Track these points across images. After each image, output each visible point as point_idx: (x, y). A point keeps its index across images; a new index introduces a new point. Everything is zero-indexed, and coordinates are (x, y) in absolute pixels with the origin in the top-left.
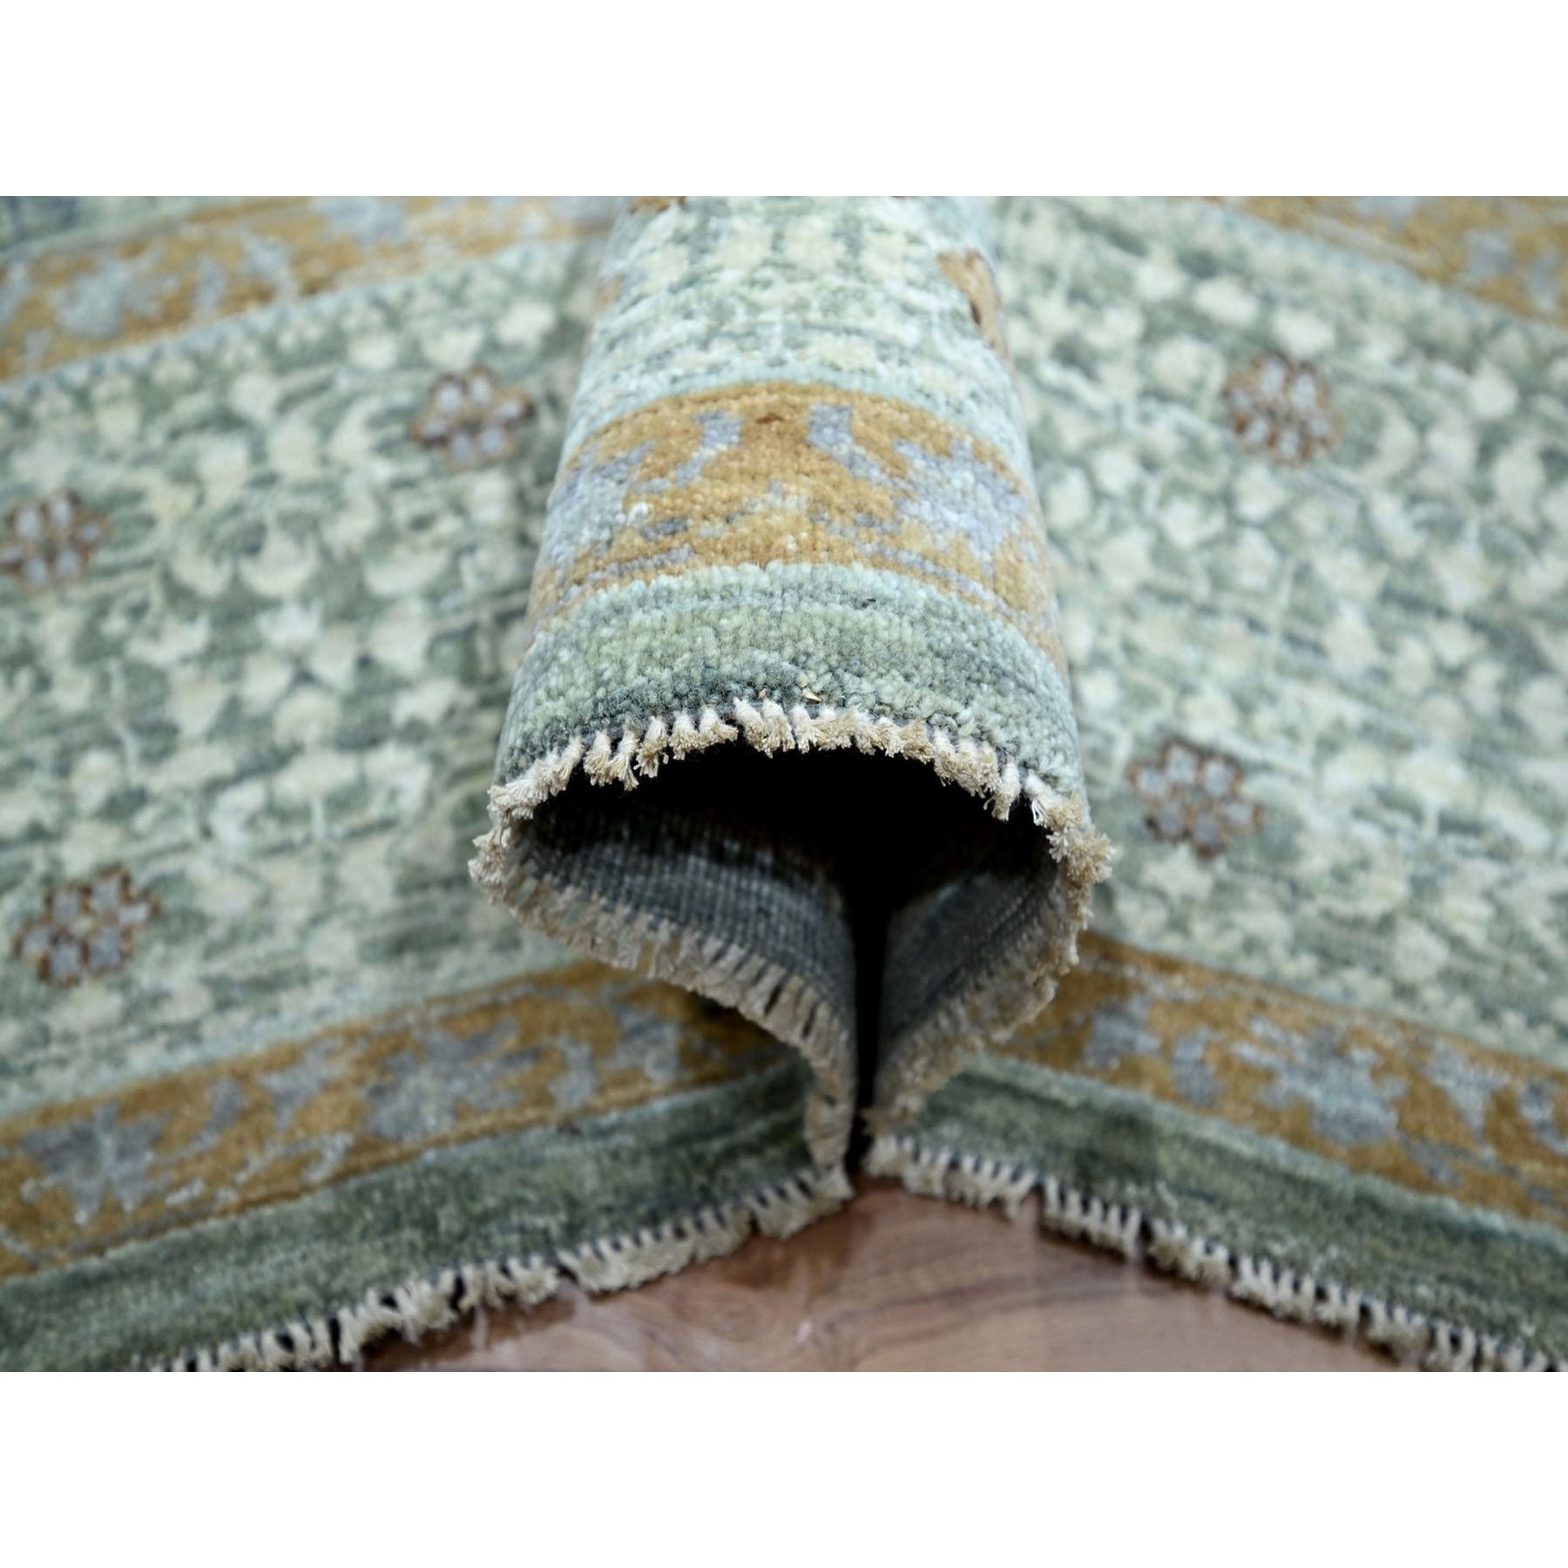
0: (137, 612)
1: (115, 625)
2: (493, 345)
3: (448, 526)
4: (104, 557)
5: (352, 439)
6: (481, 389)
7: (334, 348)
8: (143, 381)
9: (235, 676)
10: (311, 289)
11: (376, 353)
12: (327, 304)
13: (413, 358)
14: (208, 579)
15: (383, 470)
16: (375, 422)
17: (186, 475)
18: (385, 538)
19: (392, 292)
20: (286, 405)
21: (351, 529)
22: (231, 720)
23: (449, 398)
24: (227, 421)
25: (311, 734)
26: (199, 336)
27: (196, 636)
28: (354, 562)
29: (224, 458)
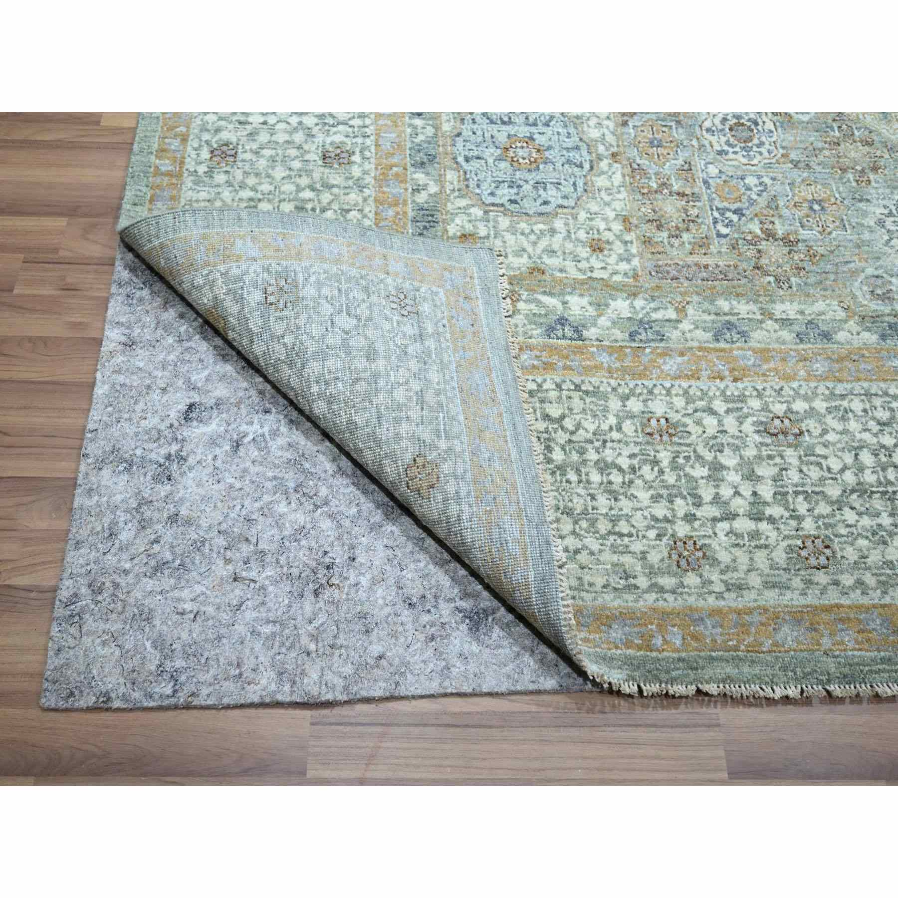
0: (687, 458)
1: (681, 461)
2: (790, 410)
3: (778, 460)
4: (675, 439)
5: (748, 427)
6: (786, 421)
7: (742, 398)
8: (686, 392)
9: (717, 486)
10: (735, 380)
11: (755, 403)
12: (740, 385)
13: (765, 408)
14: (709, 456)
15: (758, 438)
16: (754, 424)
17: (699, 423)
18: (759, 458)
19: (760, 387)
20: (728, 411)
21: (749, 453)
22: (717, 499)
23: (777, 422)
24: (712, 412)
25: (741, 511)
26: (702, 385)
27: (705, 471)
28: (750, 463)
29: (710, 422)
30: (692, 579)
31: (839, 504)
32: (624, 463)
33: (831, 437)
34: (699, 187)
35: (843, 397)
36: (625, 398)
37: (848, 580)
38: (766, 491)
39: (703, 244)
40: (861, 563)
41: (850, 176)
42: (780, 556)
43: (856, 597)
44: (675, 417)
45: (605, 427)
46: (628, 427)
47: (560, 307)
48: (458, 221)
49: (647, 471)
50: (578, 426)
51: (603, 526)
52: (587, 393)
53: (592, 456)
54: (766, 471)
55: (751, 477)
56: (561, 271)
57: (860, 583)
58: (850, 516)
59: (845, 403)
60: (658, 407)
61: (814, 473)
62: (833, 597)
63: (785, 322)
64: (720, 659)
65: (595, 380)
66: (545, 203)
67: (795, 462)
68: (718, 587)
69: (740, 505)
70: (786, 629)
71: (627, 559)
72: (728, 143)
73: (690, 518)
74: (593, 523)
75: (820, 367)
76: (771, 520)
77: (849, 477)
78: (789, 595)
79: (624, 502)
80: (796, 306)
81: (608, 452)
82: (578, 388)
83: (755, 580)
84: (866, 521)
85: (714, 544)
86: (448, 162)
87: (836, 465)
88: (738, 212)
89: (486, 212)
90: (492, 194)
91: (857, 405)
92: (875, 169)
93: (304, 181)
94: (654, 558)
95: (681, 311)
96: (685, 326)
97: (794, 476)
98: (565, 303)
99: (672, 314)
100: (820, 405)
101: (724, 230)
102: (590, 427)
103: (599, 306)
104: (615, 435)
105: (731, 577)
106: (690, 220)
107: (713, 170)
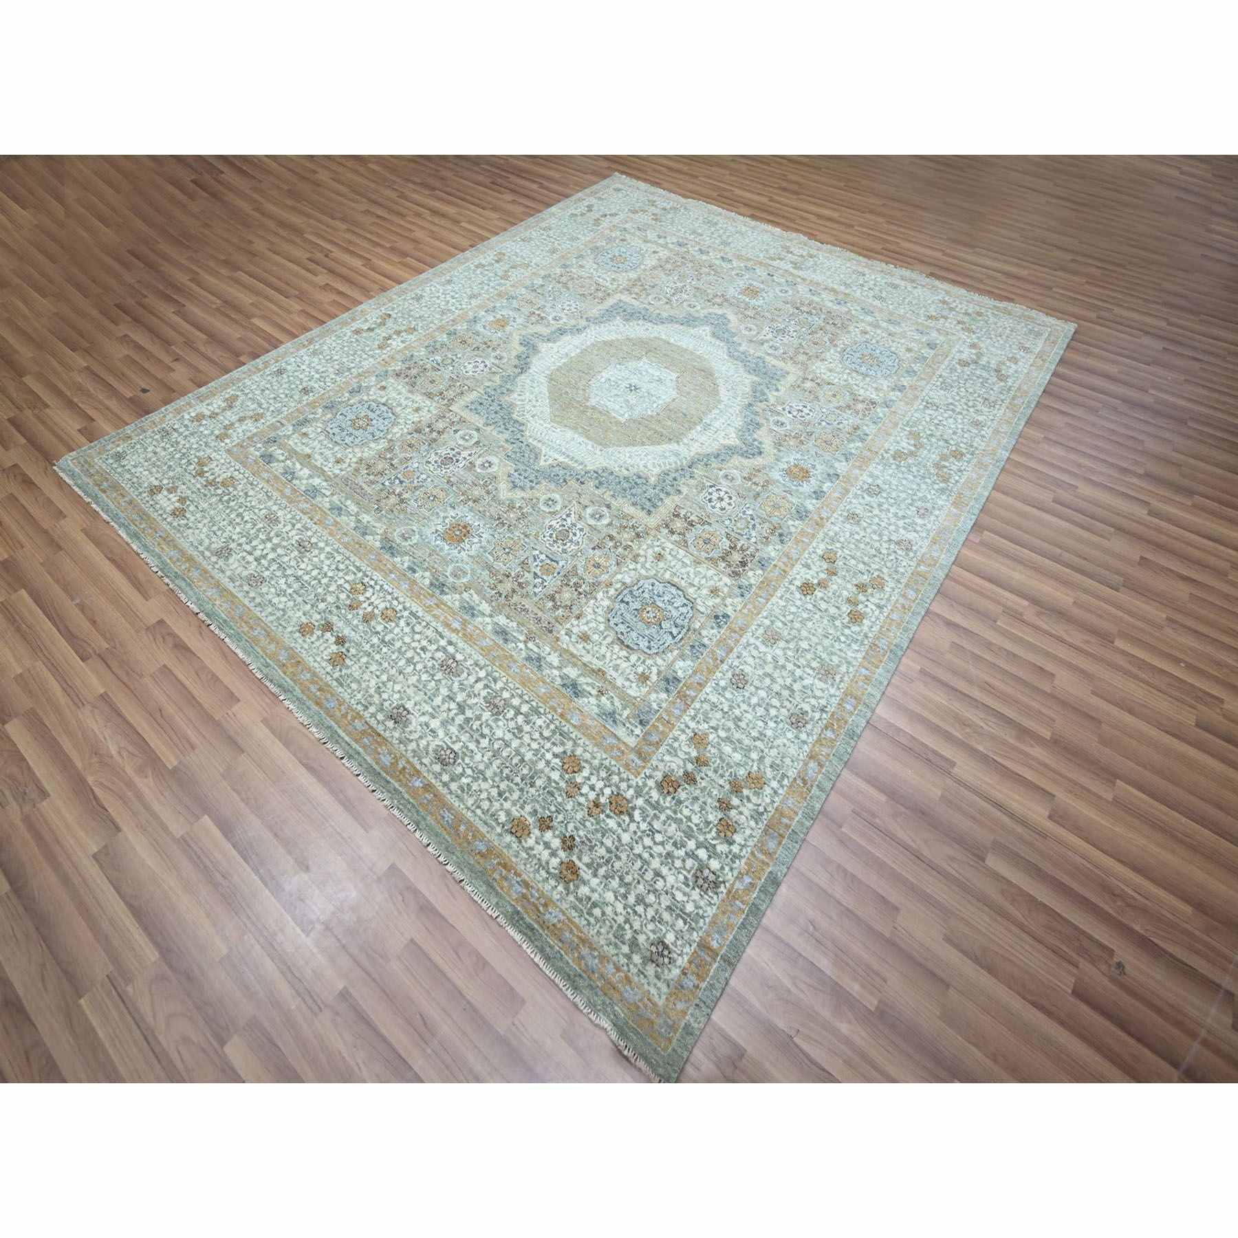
0: (265, 531)
1: (263, 530)
3: (289, 552)
4: (271, 524)
5: (297, 538)
6: (310, 545)
7: (307, 529)
8: (295, 515)
9: (260, 544)
10: (315, 523)
11: (309, 533)
12: (314, 525)
13: (310, 537)
14: (272, 534)
15: (294, 542)
16: (300, 538)
17: (284, 526)
18: (285, 547)
19: (318, 530)
20: (298, 529)
21: (284, 543)
22: (255, 547)
23: (307, 543)
24: (294, 526)
25: (255, 555)
26: (303, 516)
27: (264, 537)
28: (280, 546)
29: (289, 527)
30: (214, 559)
31: (285, 576)
32: (246, 518)
33: (315, 559)
34: (401, 468)
35: (338, 552)
36: (275, 504)
37: (252, 595)
38: (271, 556)
39: (372, 482)
40: (261, 595)
41: (462, 498)
42: (245, 573)
43: (246, 602)
44: (281, 519)
45: (257, 507)
46: (264, 511)
47: (299, 469)
48: (310, 429)
49: (249, 526)
50: (251, 501)
51: (215, 528)
52: (267, 495)
53: (241, 510)
54: (280, 551)
55: (274, 550)
56: (316, 460)
57: (254, 598)
58: (283, 580)
59: (336, 555)
60: (280, 513)
61: (293, 563)
62: (240, 595)
63: (359, 521)
65: (274, 494)
66: (343, 440)
67: (292, 555)
68: (217, 566)
69: (258, 553)
70: (214, 590)
71: (207, 541)
72: (436, 462)
73: (240, 545)
74: (213, 525)
75: (346, 539)
76: (259, 564)
77: (300, 573)
78: (231, 584)
79: (230, 528)
80: (370, 519)
81: (247, 513)
82: (267, 492)
83: (228, 573)
84: (284, 587)
85: (234, 556)
86: (334, 412)
87: (303, 566)
88: (401, 482)
89: (322, 432)
90: (332, 428)
91: (339, 558)
92: (474, 501)
93: (287, 392)
94: (213, 546)
95: (332, 495)
96: (327, 500)
97: (286, 559)
98: (301, 469)
99: (328, 493)
100: (328, 549)
101: (387, 483)
102: (253, 503)
103: (311, 476)
104: (256, 511)
105: (224, 567)
106: (381, 474)
107: (416, 465)
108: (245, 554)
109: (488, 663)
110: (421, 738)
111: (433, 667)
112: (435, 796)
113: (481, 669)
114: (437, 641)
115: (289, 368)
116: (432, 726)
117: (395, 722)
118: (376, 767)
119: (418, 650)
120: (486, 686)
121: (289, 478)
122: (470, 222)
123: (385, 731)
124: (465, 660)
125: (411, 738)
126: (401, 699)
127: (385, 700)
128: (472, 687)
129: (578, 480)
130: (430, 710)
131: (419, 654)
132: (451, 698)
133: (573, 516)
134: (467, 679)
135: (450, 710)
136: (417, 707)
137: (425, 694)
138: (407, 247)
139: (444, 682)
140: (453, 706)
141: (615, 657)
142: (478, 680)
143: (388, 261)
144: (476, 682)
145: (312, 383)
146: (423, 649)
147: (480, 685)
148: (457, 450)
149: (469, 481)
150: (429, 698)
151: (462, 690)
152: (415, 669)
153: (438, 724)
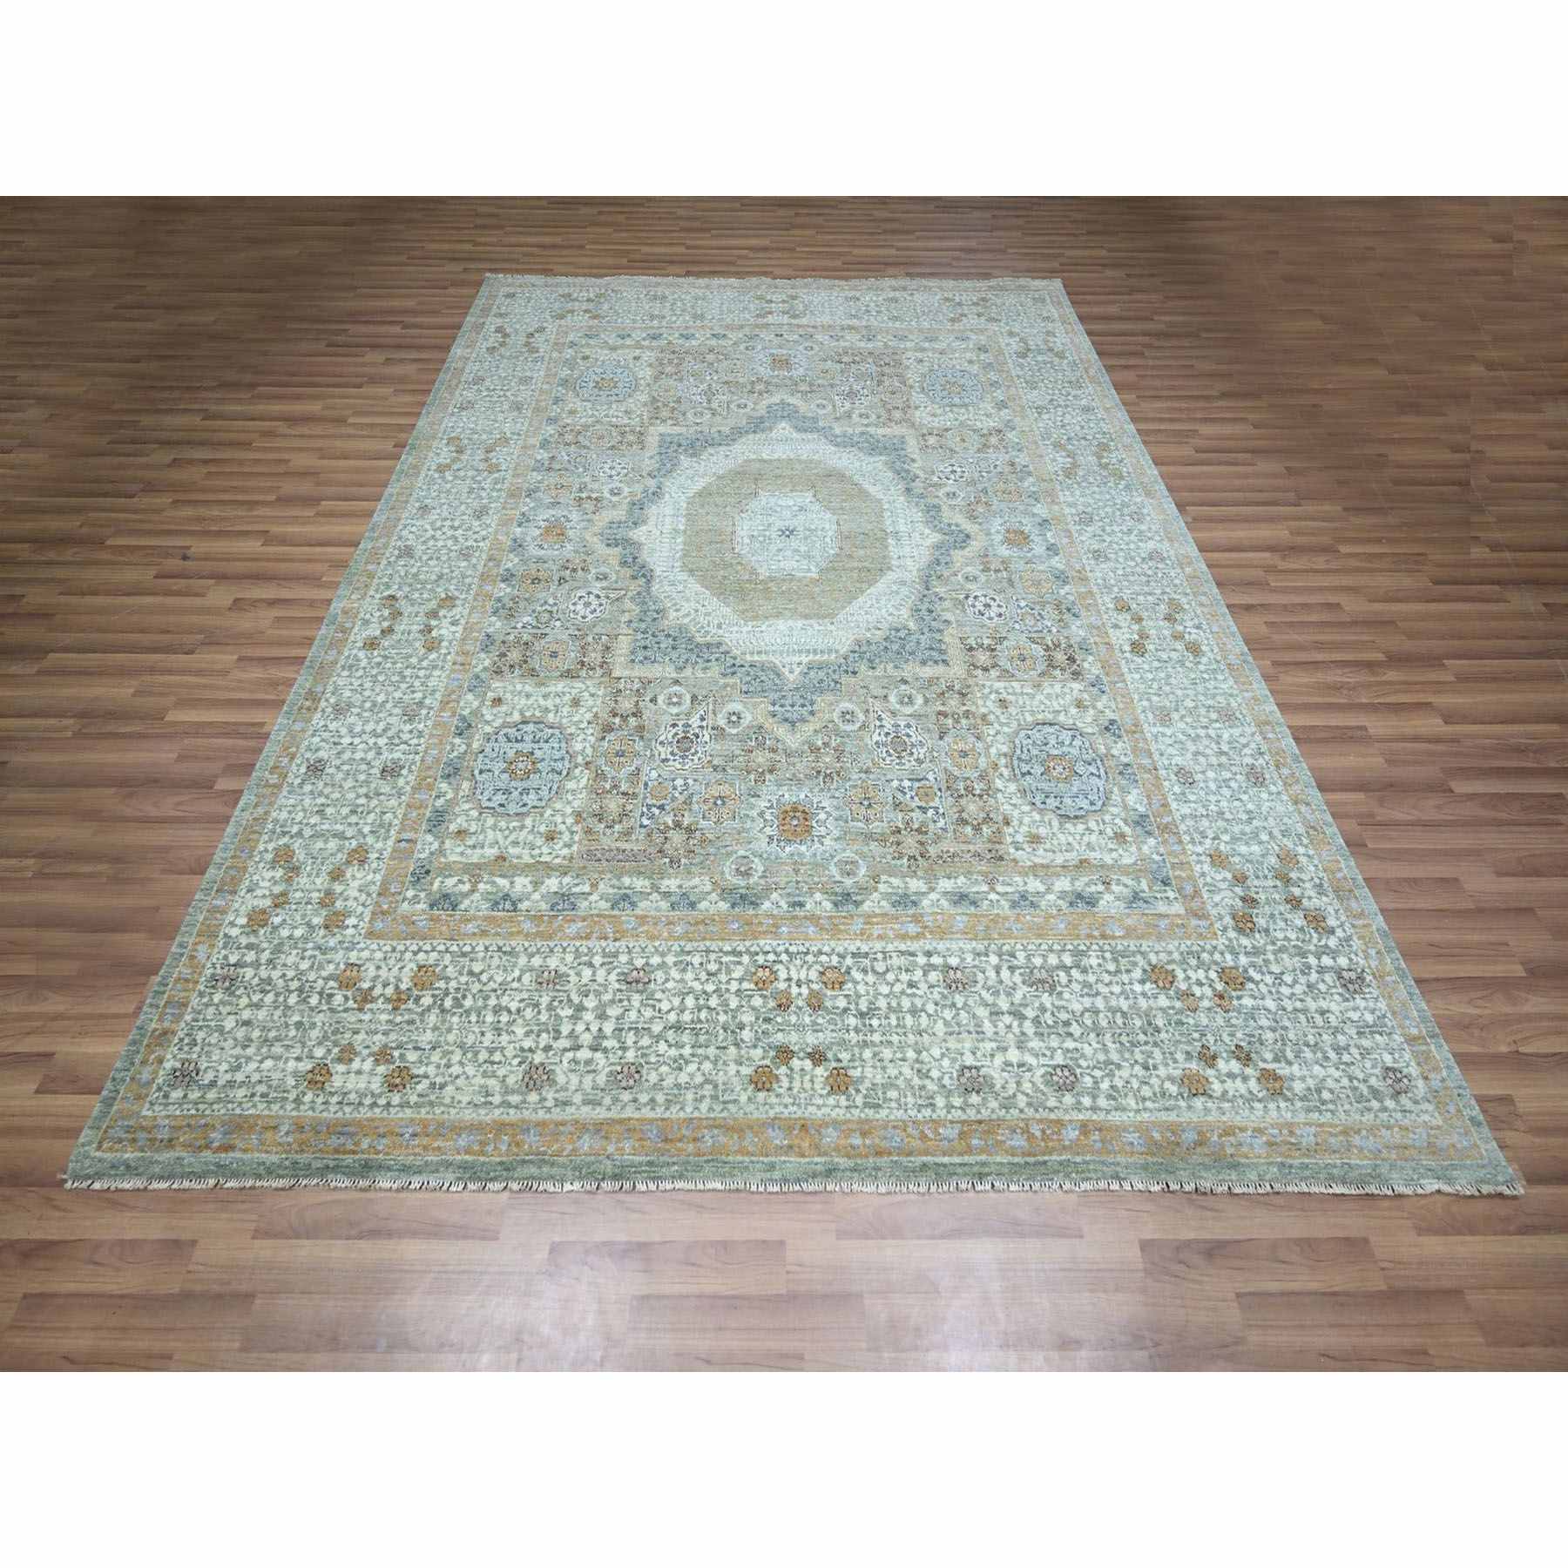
0: (561, 1002)
1: (556, 1004)
2: (647, 964)
3: (626, 1003)
4: (558, 987)
5: (613, 977)
6: (642, 973)
7: (615, 955)
8: (577, 950)
9: (575, 1024)
10: (615, 940)
11: (623, 958)
12: (617, 944)
13: (630, 962)
14: (576, 999)
15: (617, 986)
16: (618, 974)
17: (578, 974)
18: (613, 1001)
19: (631, 946)
20: (602, 965)
21: (607, 997)
22: (572, 1033)
23: (635, 973)
24: (591, 965)
25: (585, 1044)
26: (590, 944)
27: (570, 1012)
28: (605, 1005)
29: (587, 973)
30: (533, 1097)
31: (658, 1038)
32: (514, 1006)
33: (670, 985)
34: (640, 789)
35: (689, 953)
36: (532, 955)
37: (644, 1098)
38: (608, 1028)
39: (627, 834)
40: (657, 1087)
41: (752, 777)
42: (601, 1079)
43: (647, 1113)
44: (563, 969)
45: (509, 979)
46: (526, 978)
47: (508, 886)
48: (459, 821)
49: (529, 1013)
50: (491, 979)
51: (483, 1056)
52: (505, 953)
53: (492, 1002)
54: (613, 1012)
55: (602, 1016)
56: (518, 858)
57: (652, 1100)
58: (662, 1047)
59: (688, 958)
60: (553, 963)
61: (648, 1013)
62: (629, 1112)
63: (667, 895)
64: (531, 1162)
65: (513, 943)
66: (524, 805)
67: (636, 1004)
68: (550, 1103)
69: (586, 1039)
70: (586, 1137)
71: (492, 1082)
72: (672, 753)
73: (547, 1048)
74: (476, 1054)
75: (679, 929)
76: (605, 1051)
77: (672, 1017)
78: (598, 1109)
79: (505, 1038)
80: (678, 882)
81: (506, 998)
82: (500, 949)
83: (578, 1098)
84: (673, 1052)
85: (558, 1070)
86: (467, 775)
87: (665, 1006)
88: (661, 808)
89: (481, 814)
90: (489, 800)
91: (696, 960)
92: (771, 771)
93: (363, 791)
94: (511, 1081)
95: (594, 886)
96: (594, 898)
97: (633, 1015)
98: (512, 883)
99: (587, 888)
100: (670, 960)
101: (646, 822)
102: (499, 979)
103: (536, 884)
104: (515, 985)
105: (561, 1096)
106: (624, 815)
107: (654, 774)
108: (570, 1055)
109: (986, 943)
110: (1018, 1083)
111: (944, 997)
112: (1100, 1130)
113: (987, 955)
114: (915, 964)
115: (321, 754)
116: (1015, 1061)
117: (978, 1092)
118: (1016, 1160)
119: (909, 991)
120: (1012, 969)
121: (508, 905)
122: (357, 414)
123: (979, 1112)
124: (963, 960)
125: (1011, 1093)
126: (954, 1060)
127: (940, 1079)
128: (1001, 982)
129: (847, 672)
130: (994, 1045)
131: (914, 995)
132: (997, 1014)
133: (883, 716)
134: (987, 978)
135: (1009, 1027)
136: (979, 1054)
137: (969, 1032)
138: (305, 487)
139: (970, 1002)
140: (1007, 1019)
141: (1078, 837)
142: (998, 970)
143: (295, 520)
144: (998, 973)
145: (386, 755)
146: (911, 985)
147: (1005, 974)
148: (680, 723)
149: (738, 752)
150: (978, 1033)
151: (996, 993)
152: (929, 1016)
153: (1017, 1052)
